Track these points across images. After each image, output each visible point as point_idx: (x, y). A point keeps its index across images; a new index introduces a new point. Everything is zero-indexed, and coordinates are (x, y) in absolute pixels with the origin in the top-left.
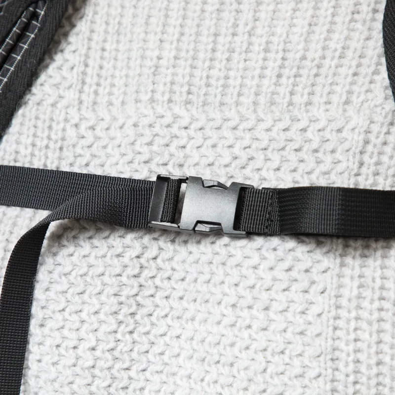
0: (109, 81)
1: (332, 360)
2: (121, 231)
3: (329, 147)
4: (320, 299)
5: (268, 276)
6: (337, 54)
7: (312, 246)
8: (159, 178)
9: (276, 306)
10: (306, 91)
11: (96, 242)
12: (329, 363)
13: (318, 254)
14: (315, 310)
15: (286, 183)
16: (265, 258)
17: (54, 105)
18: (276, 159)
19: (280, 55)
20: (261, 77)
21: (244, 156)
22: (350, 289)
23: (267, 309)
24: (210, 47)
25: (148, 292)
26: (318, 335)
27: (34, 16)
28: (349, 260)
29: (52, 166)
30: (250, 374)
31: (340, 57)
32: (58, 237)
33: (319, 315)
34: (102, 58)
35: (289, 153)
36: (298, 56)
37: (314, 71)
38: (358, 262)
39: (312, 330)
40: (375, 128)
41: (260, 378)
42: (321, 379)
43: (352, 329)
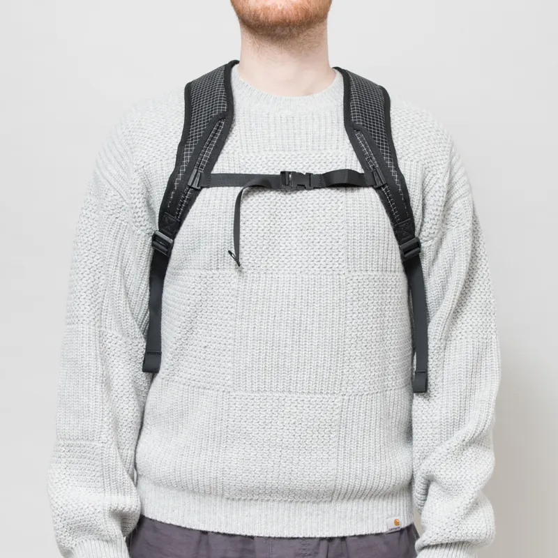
2: (269, 191)
3: (335, 161)
7: (336, 190)
8: (282, 172)
11: (260, 195)
13: (338, 192)
15: (324, 172)
17: (233, 153)
18: (319, 166)
20: (307, 142)
21: (307, 165)
22: (350, 201)
25: (278, 211)
27: (220, 124)
28: (348, 193)
29: (237, 172)
30: (320, 230)
32: (247, 194)
35: (322, 163)
38: (351, 193)
39: (340, 214)
40: (348, 155)
41: (323, 232)
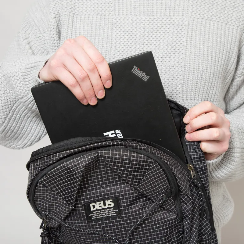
0: (122, 10)
1: (184, 67)
4: (182, 55)
5: (170, 51)
6: (178, 5)
9: (172, 57)
10: (173, 13)
12: (184, 68)
14: (181, 57)
16: (169, 47)
19: (165, 5)
23: (170, 58)
24: (147, 3)
26: (181, 62)
31: (179, 6)
33: (182, 58)
34: (119, 4)
36: (169, 5)
37: (174, 8)
42: (182, 71)
43: (188, 61)
